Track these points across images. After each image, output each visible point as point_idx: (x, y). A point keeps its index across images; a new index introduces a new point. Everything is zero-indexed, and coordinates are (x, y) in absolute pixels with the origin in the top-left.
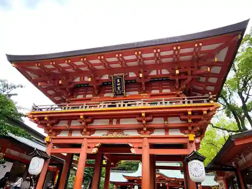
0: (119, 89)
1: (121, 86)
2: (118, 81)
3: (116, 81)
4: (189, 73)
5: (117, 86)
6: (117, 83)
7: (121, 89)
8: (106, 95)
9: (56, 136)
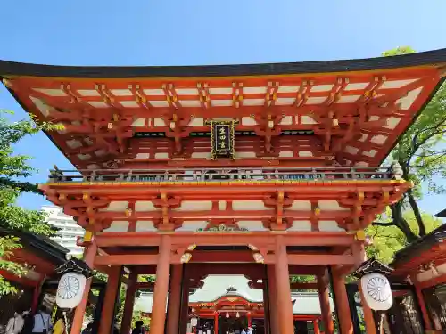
0: (223, 146)
1: (226, 140)
2: (222, 130)
3: (219, 132)
4: (352, 125)
5: (220, 141)
6: (219, 135)
7: (227, 146)
8: (195, 155)
9: (102, 231)
